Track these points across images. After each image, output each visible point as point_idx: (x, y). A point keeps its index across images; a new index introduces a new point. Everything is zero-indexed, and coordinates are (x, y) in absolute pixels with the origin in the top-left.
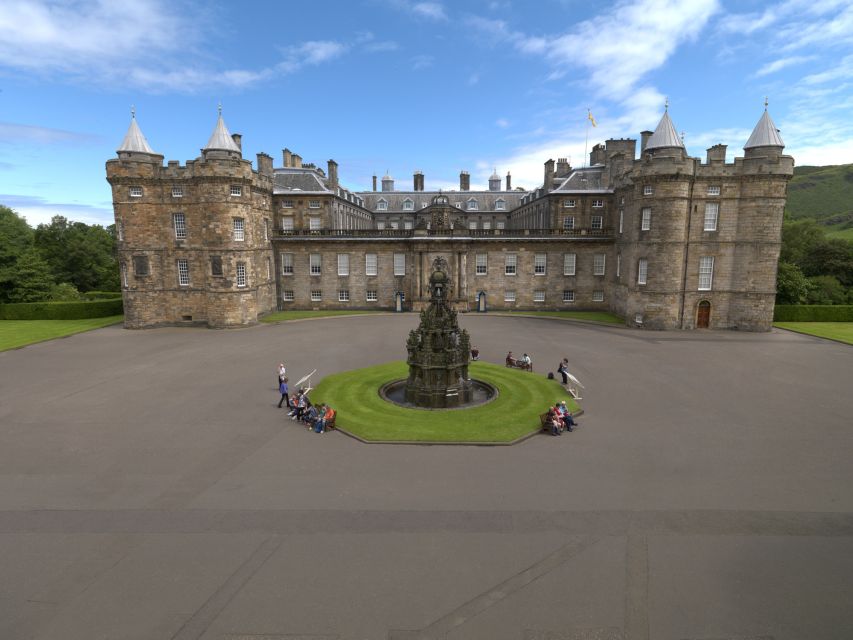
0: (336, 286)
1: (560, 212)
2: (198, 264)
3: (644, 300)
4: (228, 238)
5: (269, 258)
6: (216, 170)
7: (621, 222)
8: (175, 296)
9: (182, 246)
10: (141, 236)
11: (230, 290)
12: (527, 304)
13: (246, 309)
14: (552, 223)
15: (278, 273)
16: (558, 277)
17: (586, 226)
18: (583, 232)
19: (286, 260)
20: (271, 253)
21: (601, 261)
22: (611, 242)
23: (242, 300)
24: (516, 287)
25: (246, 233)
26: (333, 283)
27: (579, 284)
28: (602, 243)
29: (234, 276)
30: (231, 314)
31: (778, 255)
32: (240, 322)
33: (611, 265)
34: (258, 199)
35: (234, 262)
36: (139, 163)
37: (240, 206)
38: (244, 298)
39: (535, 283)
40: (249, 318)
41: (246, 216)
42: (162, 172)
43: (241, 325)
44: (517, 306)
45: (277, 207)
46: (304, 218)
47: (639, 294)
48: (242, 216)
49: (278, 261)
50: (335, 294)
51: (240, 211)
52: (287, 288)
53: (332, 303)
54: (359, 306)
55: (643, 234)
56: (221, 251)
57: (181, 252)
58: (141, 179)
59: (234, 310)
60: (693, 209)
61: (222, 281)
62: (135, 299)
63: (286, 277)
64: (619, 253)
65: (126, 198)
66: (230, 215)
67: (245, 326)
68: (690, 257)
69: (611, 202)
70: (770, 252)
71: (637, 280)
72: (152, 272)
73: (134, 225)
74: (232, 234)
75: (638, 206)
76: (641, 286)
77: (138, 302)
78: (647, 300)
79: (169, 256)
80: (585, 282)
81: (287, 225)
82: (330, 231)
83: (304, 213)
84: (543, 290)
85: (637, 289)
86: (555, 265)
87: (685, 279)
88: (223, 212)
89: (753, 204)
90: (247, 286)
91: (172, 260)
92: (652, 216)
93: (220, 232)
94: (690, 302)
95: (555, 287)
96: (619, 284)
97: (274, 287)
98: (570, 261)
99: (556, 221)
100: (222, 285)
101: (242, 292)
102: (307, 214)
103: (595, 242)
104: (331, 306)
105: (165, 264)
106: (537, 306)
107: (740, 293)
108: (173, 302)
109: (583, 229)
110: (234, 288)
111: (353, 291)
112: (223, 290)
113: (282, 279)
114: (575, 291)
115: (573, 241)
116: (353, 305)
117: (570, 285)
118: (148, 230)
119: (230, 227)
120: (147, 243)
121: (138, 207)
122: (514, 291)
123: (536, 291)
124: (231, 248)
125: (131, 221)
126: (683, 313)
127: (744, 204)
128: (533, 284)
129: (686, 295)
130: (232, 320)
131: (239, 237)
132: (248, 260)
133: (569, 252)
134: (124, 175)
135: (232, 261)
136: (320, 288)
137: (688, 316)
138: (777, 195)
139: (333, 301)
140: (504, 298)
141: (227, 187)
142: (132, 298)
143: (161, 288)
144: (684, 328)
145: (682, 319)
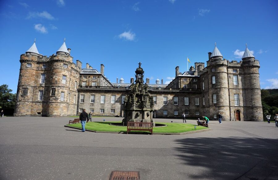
0: (100, 107)
1: (182, 83)
2: (47, 92)
3: (216, 109)
4: (59, 82)
5: (75, 95)
6: (59, 58)
7: (203, 86)
8: (36, 104)
9: (42, 85)
10: (27, 81)
11: (57, 101)
12: (172, 116)
13: (62, 110)
14: (179, 86)
15: (78, 102)
16: (182, 105)
17: (192, 88)
18: (191, 90)
19: (81, 97)
20: (77, 94)
21: (197, 100)
22: (200, 93)
23: (61, 106)
24: (167, 109)
25: (66, 81)
26: (99, 106)
27: (190, 108)
28: (198, 93)
29: (59, 96)
30: (56, 111)
31: (260, 93)
32: (59, 115)
33: (201, 101)
34: (74, 73)
35: (60, 91)
36: (33, 55)
37: (66, 71)
38: (62, 105)
39: (174, 108)
40: (63, 114)
41: (68, 75)
42: (40, 59)
43: (60, 116)
44: (168, 116)
45: (81, 78)
46: (90, 82)
47: (214, 107)
48: (66, 75)
49: (79, 97)
50: (99, 110)
51: (66, 73)
52: (81, 107)
53: (98, 114)
54: (108, 115)
55: (213, 85)
56: (56, 86)
57: (41, 88)
58: (32, 61)
59: (57, 110)
60: (229, 77)
61: (54, 98)
62: (20, 104)
63: (81, 103)
64: (204, 97)
65: (25, 67)
66: (62, 74)
67: (61, 117)
68: (230, 94)
69: (199, 80)
70: (258, 92)
71: (213, 102)
72: (29, 94)
73: (26, 77)
74: (61, 80)
75: (210, 76)
76: (214, 104)
77: (21, 106)
78: (217, 109)
79: (37, 89)
80: (193, 108)
81: (83, 84)
82: (99, 87)
83: (90, 80)
84: (177, 110)
85: (213, 105)
86: (181, 101)
87: (230, 102)
88: (59, 72)
89: (249, 75)
90: (64, 101)
91: (37, 90)
92: (216, 78)
93: (57, 79)
94: (233, 110)
95: (181, 109)
96: (205, 107)
97: (76, 106)
98: (186, 100)
99: (181, 86)
100: (54, 100)
101: (62, 102)
102: (91, 81)
103: (195, 93)
104: (97, 115)
105: (35, 92)
106: (175, 116)
107: (250, 107)
108: (35, 107)
109: (191, 88)
110: (58, 101)
111: (106, 109)
112: (54, 101)
113: (79, 104)
114: (189, 111)
115: (187, 93)
116: (105, 115)
117: (187, 108)
118: (31, 79)
119: (61, 78)
120: (29, 83)
121: (29, 70)
122: (167, 110)
123: (175, 110)
124: (60, 86)
125: (25, 75)
126: (230, 115)
127: (246, 76)
128: (173, 108)
129: (231, 107)
130: (56, 114)
131: (64, 82)
132: (66, 91)
133: (186, 96)
134: (26, 59)
135: (59, 91)
136: (93, 107)
137: (233, 116)
138: (256, 72)
139: (98, 113)
140: (163, 113)
141: (62, 64)
142: (18, 104)
143: (31, 101)
144: (232, 120)
145: (230, 117)
